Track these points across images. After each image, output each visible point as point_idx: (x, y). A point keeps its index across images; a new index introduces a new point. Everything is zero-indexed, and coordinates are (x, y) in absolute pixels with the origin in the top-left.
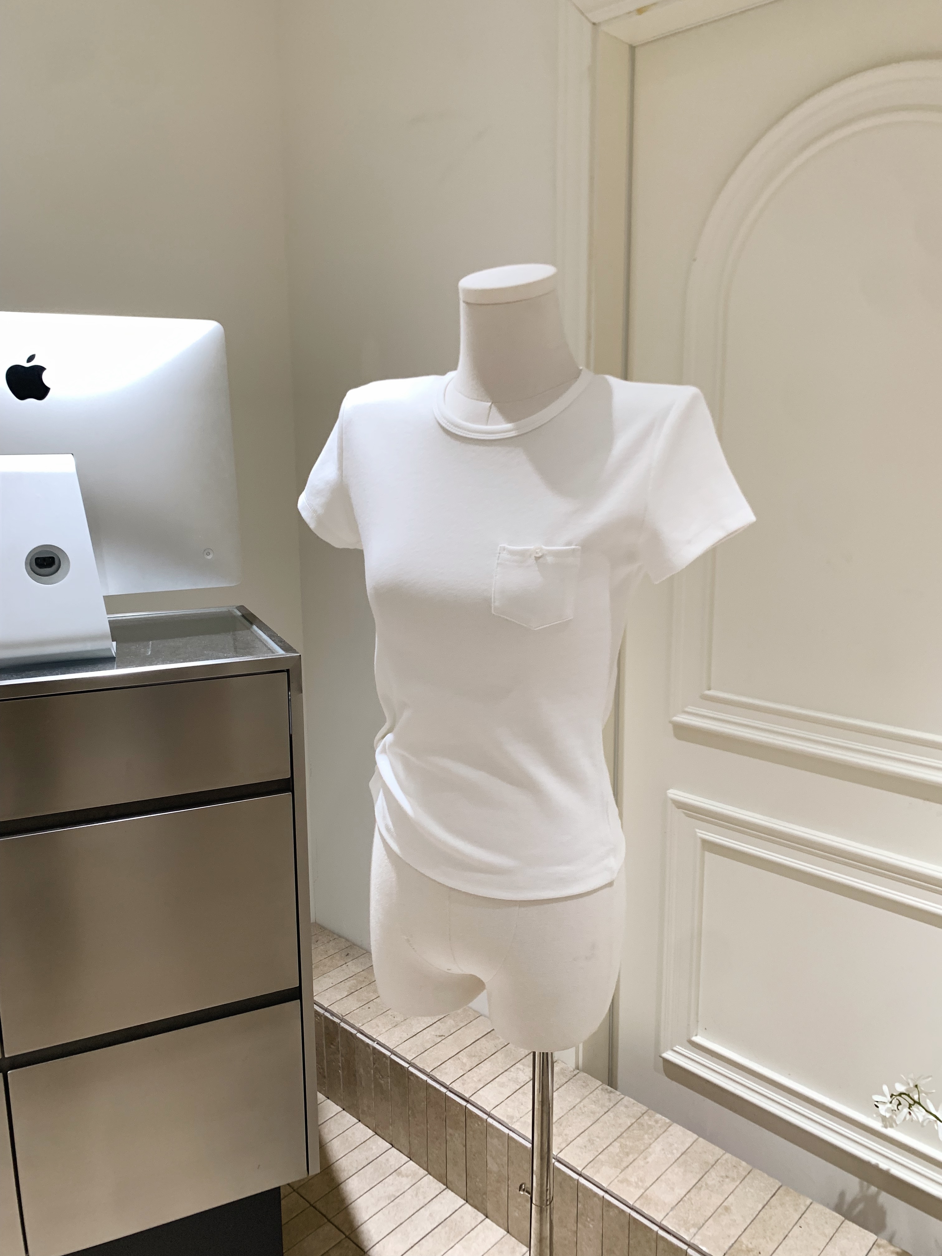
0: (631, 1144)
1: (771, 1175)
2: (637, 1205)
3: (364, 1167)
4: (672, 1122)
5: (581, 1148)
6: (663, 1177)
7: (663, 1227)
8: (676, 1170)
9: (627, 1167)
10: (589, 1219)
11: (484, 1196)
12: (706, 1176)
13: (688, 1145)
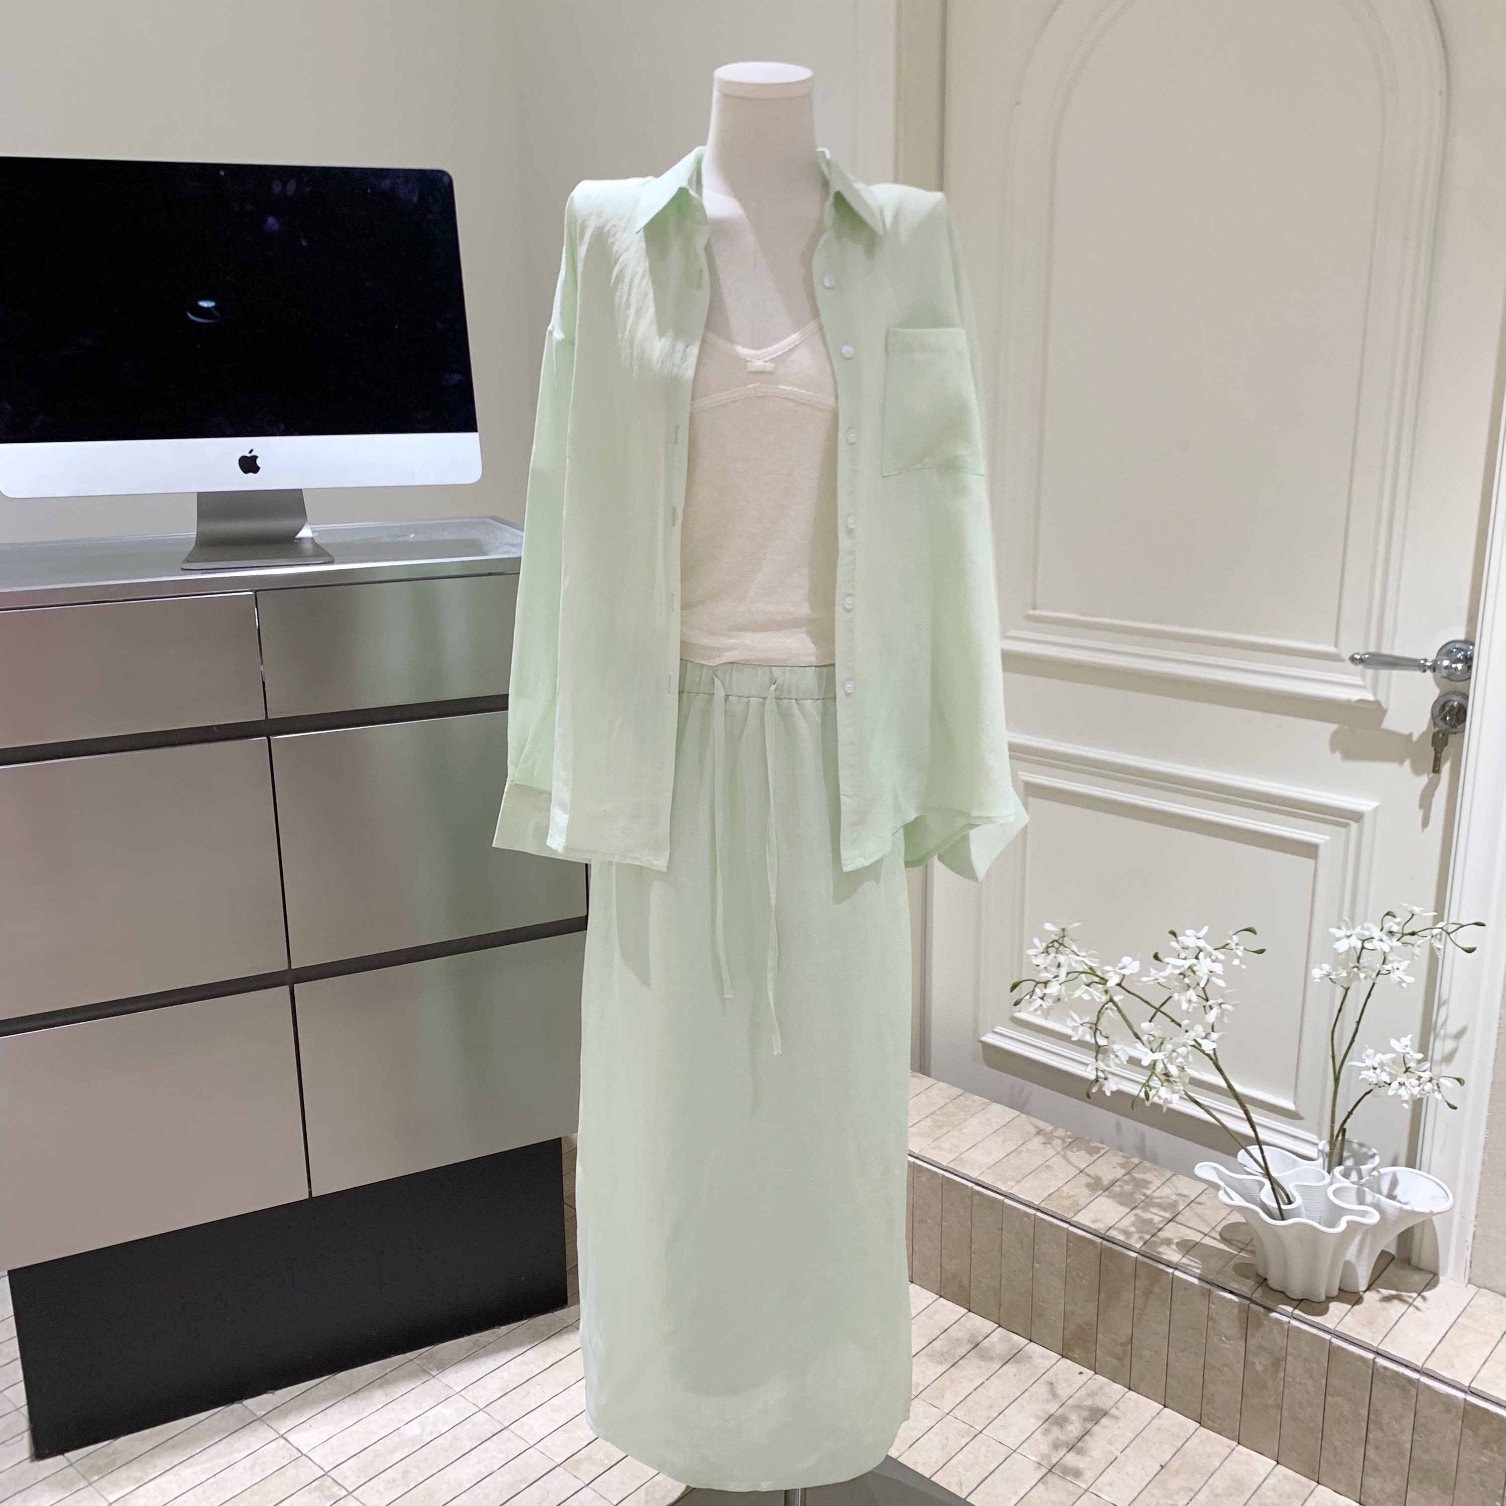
0: (945, 1119)
2: (951, 1165)
4: (991, 1102)
6: (979, 1145)
7: (979, 1183)
8: (995, 1139)
9: (940, 1137)
12: (1027, 1143)
13: (1008, 1120)
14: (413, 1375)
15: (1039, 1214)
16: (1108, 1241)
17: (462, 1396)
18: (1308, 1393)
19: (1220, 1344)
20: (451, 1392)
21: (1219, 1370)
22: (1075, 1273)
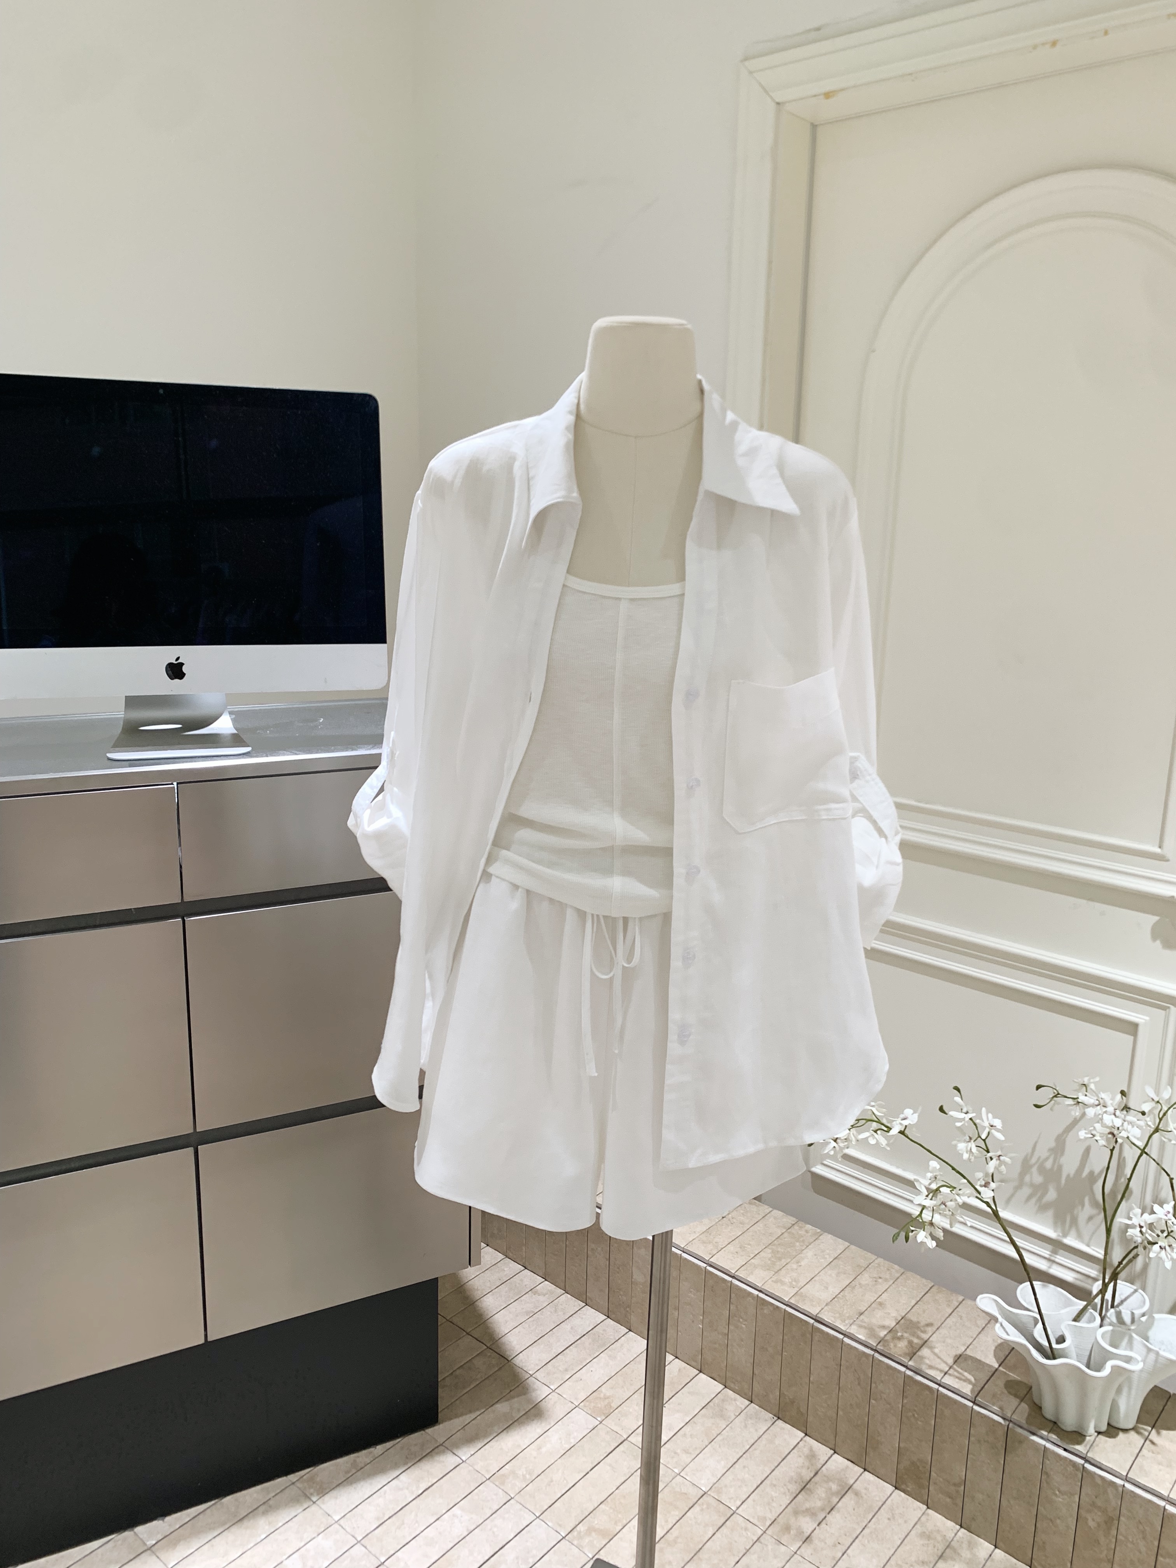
0: (783, 1251)
1: (923, 1276)
2: (792, 1301)
3: (497, 1287)
4: (822, 1232)
5: (732, 1253)
6: (816, 1278)
7: (820, 1320)
8: (830, 1272)
9: (780, 1269)
10: (741, 1320)
11: (628, 1309)
12: (858, 1277)
13: (839, 1251)
14: (295, 1501)
15: (877, 1355)
16: (944, 1387)
17: (340, 1525)
18: (1140, 1552)
19: (1054, 1497)
20: (331, 1521)
21: (1051, 1520)
22: (911, 1414)
